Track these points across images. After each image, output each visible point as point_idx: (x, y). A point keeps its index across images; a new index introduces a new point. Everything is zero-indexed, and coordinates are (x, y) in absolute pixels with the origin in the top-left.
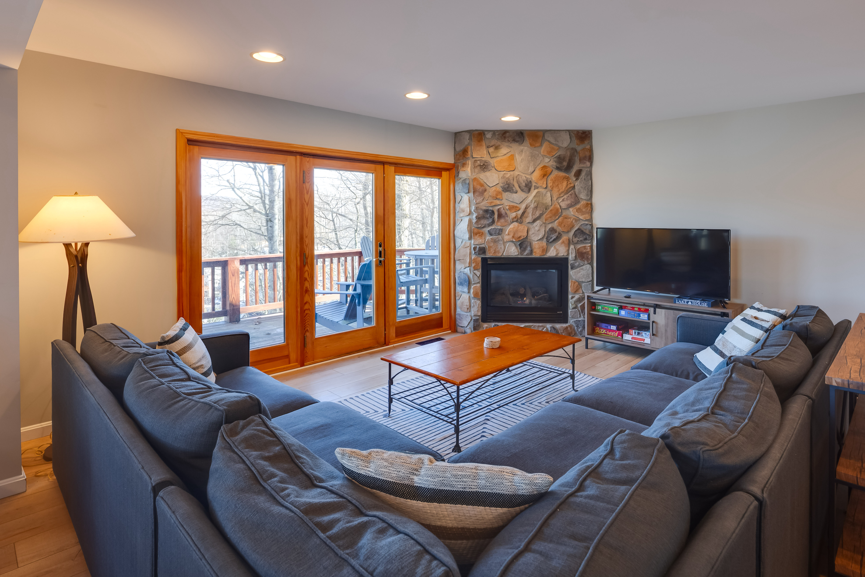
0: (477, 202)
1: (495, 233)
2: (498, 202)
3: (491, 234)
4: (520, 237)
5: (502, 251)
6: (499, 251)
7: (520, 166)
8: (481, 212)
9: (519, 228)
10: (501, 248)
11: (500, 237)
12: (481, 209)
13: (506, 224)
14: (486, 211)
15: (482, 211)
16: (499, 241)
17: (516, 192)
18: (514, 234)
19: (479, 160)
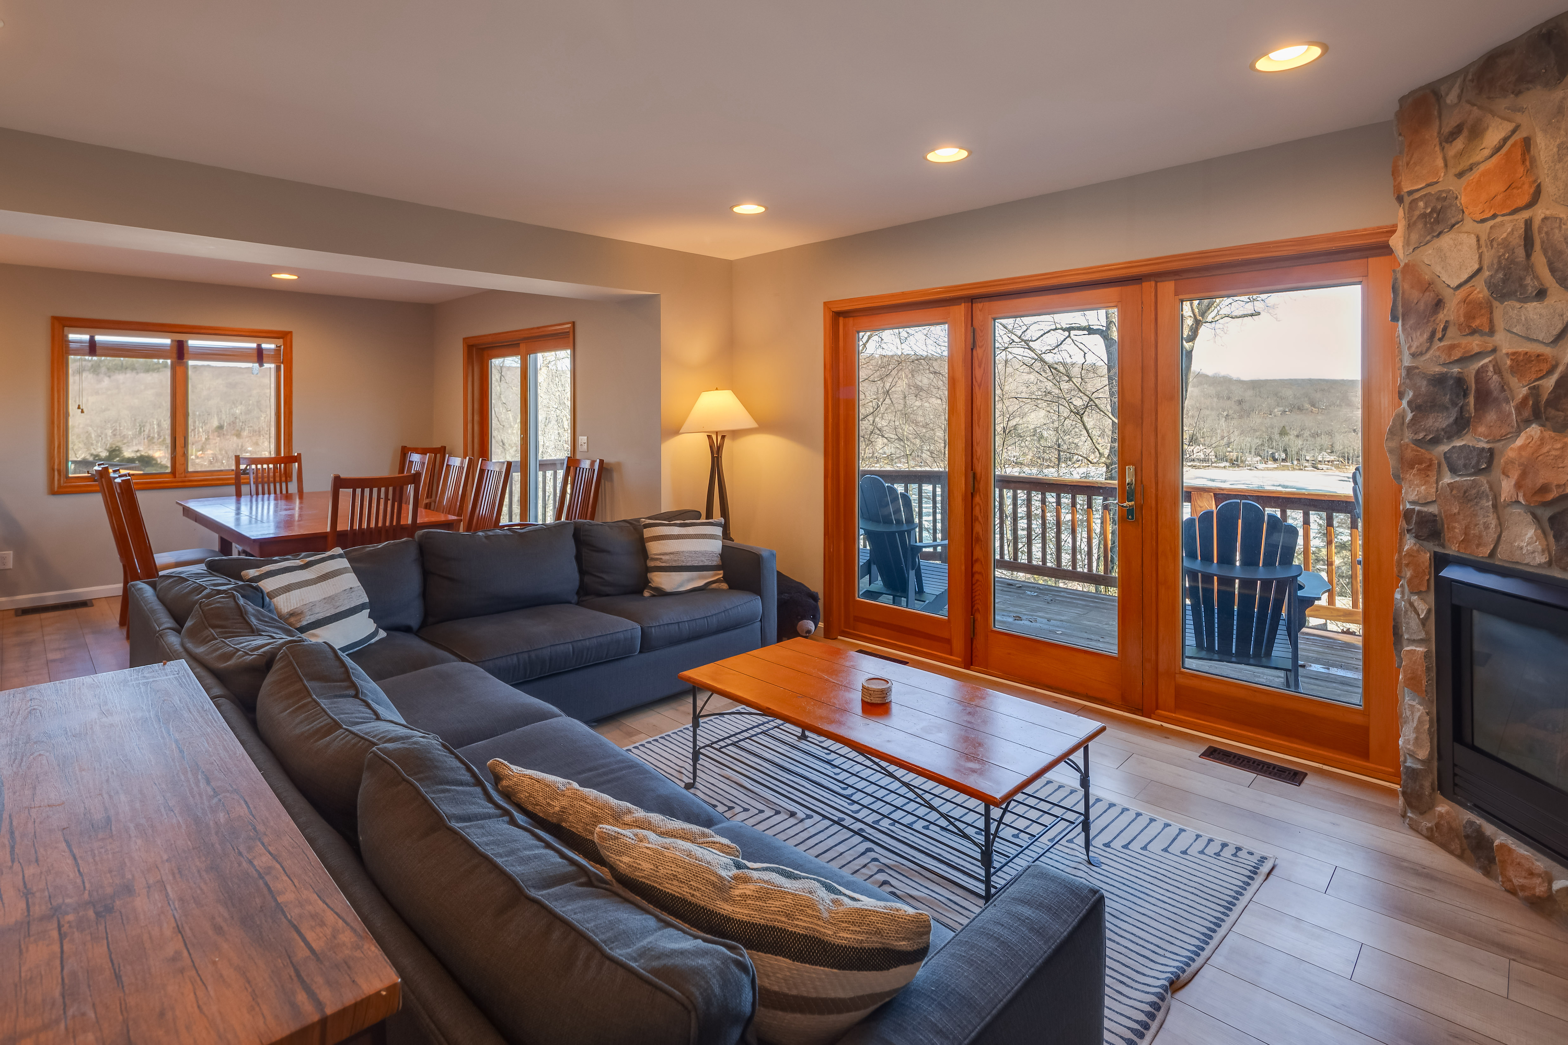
0: (1413, 349)
1: (1465, 466)
2: (1475, 344)
3: (1453, 470)
4: (1544, 489)
5: (1490, 537)
6: (1480, 537)
7: (1556, 178)
8: (1423, 385)
9: (1545, 450)
10: (1487, 527)
11: (1482, 479)
12: (1424, 376)
13: (1503, 431)
14: (1439, 381)
15: (1425, 383)
16: (1480, 496)
17: (1541, 294)
18: (1524, 475)
19: (1421, 198)
